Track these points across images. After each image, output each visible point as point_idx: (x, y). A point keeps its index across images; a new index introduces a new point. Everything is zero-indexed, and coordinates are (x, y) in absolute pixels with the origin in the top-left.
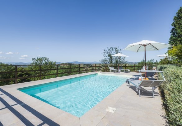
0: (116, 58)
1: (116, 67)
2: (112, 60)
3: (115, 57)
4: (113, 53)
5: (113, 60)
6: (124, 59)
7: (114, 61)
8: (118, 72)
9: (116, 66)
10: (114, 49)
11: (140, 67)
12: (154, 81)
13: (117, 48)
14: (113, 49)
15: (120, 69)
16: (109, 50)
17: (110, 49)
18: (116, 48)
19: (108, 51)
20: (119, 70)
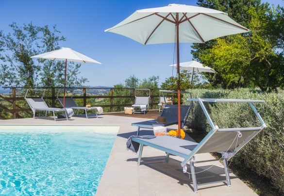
0: (46, 68)
1: (52, 100)
2: (31, 76)
3: (42, 65)
4: (36, 49)
5: (35, 75)
6: (74, 73)
7: (38, 80)
8: (61, 116)
9: (54, 98)
10: (40, 34)
11: (123, 100)
12: (241, 131)
13: (52, 31)
14: (34, 34)
15: (69, 106)
16: (19, 34)
17: (25, 32)
18: (47, 32)
19: (16, 40)
20: (69, 110)
